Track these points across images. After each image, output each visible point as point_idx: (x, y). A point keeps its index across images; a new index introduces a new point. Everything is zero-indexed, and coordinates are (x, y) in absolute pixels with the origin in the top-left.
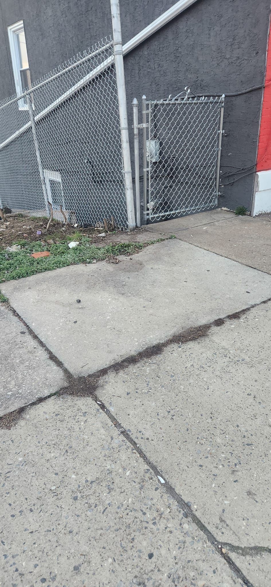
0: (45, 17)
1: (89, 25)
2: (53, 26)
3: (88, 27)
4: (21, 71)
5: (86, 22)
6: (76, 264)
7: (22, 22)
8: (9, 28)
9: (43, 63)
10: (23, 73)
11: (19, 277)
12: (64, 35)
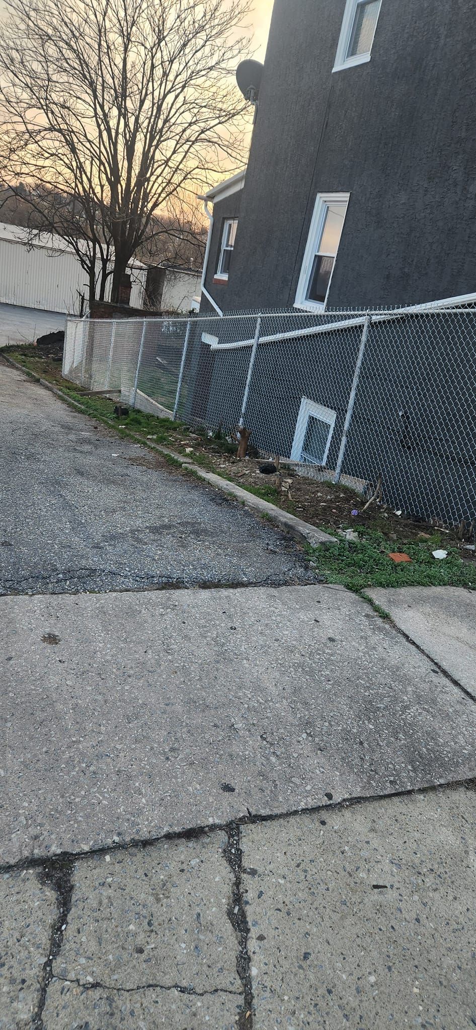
0: (391, 202)
1: (469, 237)
2: (403, 217)
3: (466, 239)
4: (316, 256)
5: (465, 231)
6: (454, 586)
7: (348, 195)
8: (319, 195)
9: (364, 259)
10: (319, 259)
11: (388, 586)
12: (418, 235)
